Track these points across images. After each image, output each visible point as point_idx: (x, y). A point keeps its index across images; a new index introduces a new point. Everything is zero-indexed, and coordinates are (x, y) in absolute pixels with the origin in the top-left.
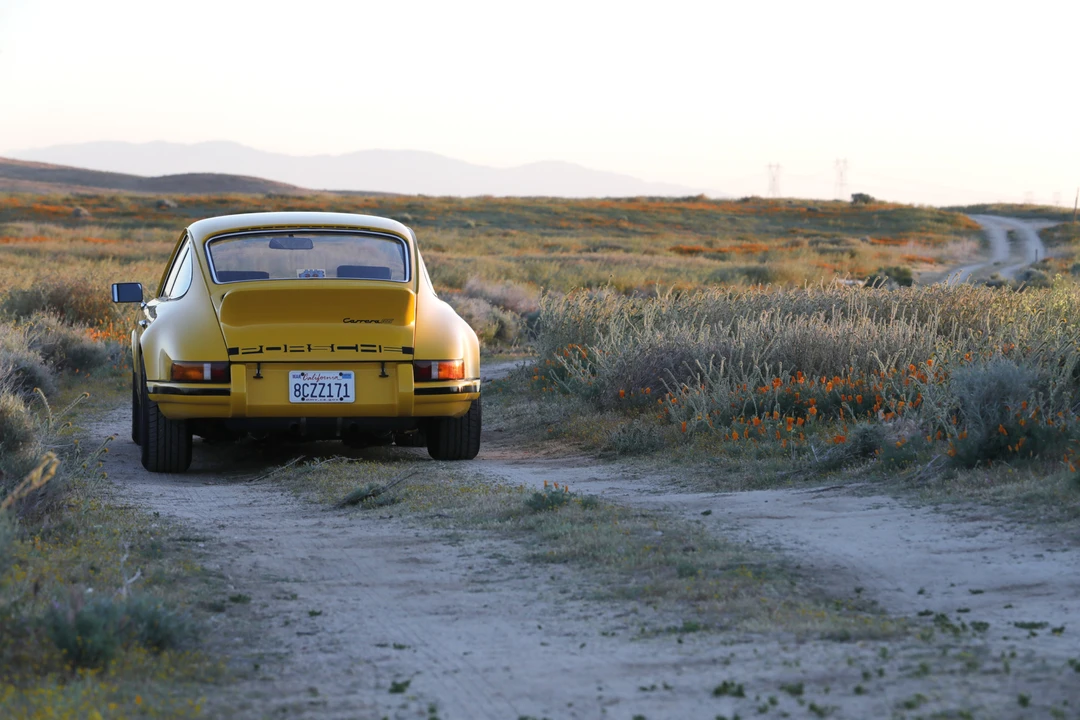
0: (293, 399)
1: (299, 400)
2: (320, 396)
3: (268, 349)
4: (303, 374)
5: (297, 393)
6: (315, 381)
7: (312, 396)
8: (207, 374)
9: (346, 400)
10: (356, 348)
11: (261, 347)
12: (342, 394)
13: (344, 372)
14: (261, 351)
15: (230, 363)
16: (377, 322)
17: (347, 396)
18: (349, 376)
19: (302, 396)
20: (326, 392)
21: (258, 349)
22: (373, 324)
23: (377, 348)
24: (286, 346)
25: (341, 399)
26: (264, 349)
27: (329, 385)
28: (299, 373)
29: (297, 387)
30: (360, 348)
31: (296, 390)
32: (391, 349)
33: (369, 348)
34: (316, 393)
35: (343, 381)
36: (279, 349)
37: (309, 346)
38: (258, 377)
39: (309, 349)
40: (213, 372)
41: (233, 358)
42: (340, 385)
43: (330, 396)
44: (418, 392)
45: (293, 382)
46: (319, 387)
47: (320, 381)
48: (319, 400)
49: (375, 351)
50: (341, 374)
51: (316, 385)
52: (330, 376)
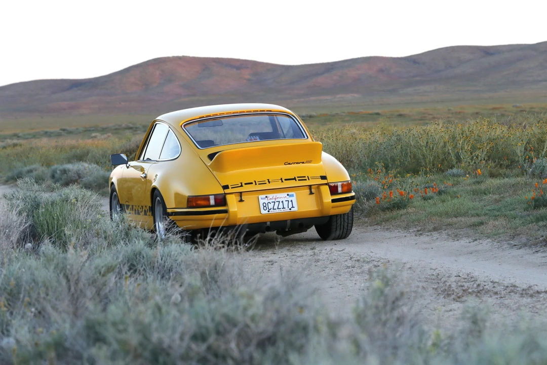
0: (263, 212)
1: (266, 212)
2: (278, 208)
3: (245, 184)
4: (266, 197)
5: (265, 208)
6: (274, 200)
7: (273, 209)
8: (212, 202)
9: (293, 209)
10: (295, 179)
11: (241, 183)
12: (290, 206)
13: (290, 193)
14: (242, 186)
15: (226, 194)
16: (303, 163)
17: (293, 207)
18: (292, 196)
19: (268, 210)
20: (281, 206)
21: (240, 185)
22: (301, 164)
23: (307, 178)
24: (255, 181)
25: (290, 209)
26: (243, 184)
27: (282, 202)
28: (264, 196)
29: (265, 205)
30: (297, 179)
31: (264, 207)
32: (314, 178)
33: (302, 178)
34: (276, 207)
35: (290, 199)
36: (252, 183)
37: (268, 180)
38: (241, 201)
39: (269, 182)
40: (216, 200)
41: (227, 191)
42: (288, 201)
43: (284, 208)
44: (333, 201)
45: (261, 202)
46: (277, 204)
47: (277, 200)
48: (277, 211)
49: (306, 180)
50: (288, 195)
51: (275, 202)
52: (282, 196)
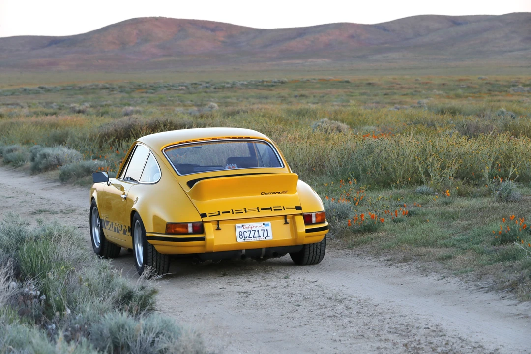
0: (239, 240)
1: (242, 240)
2: (254, 237)
3: (223, 213)
4: (243, 226)
5: (241, 237)
6: (250, 229)
7: (249, 238)
8: (190, 229)
9: (268, 238)
10: (271, 209)
11: (219, 212)
12: (266, 235)
13: (265, 223)
14: (219, 214)
15: (203, 222)
16: (279, 193)
17: (268, 236)
18: (268, 225)
19: (244, 238)
20: (256, 235)
21: (218, 213)
22: (277, 195)
23: (282, 208)
24: (232, 210)
25: (265, 238)
26: (221, 213)
27: (258, 231)
28: (240, 225)
29: (241, 233)
30: (273, 209)
31: (240, 235)
32: (289, 208)
33: (278, 208)
34: (251, 236)
35: (265, 228)
36: (229, 212)
37: (245, 209)
38: (218, 229)
39: (246, 211)
40: (193, 227)
41: (204, 219)
42: (264, 230)
43: (259, 237)
44: (307, 231)
45: (238, 230)
46: (253, 232)
47: (253, 229)
48: (253, 239)
49: (281, 210)
50: (264, 224)
51: (250, 231)
52: (258, 225)
